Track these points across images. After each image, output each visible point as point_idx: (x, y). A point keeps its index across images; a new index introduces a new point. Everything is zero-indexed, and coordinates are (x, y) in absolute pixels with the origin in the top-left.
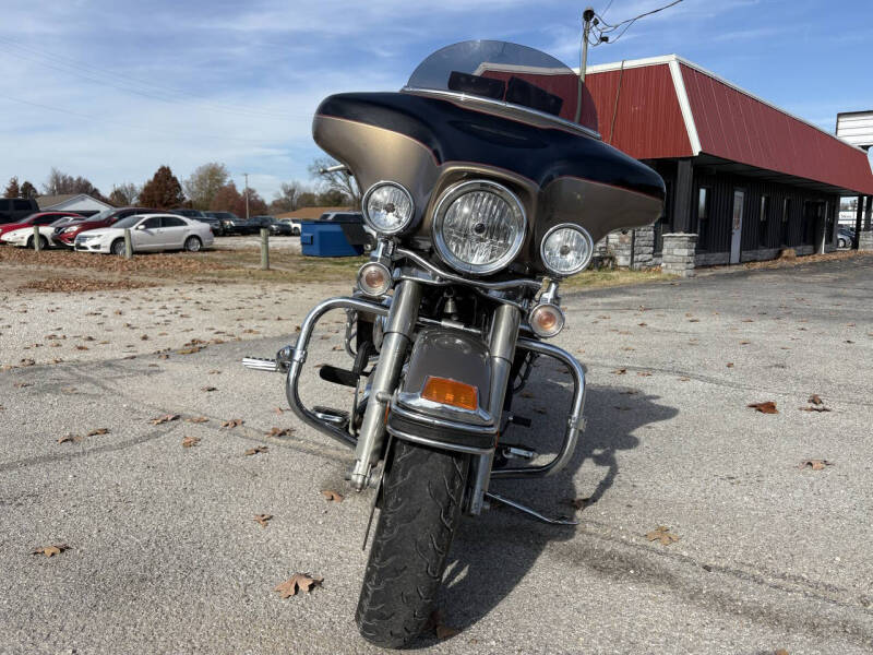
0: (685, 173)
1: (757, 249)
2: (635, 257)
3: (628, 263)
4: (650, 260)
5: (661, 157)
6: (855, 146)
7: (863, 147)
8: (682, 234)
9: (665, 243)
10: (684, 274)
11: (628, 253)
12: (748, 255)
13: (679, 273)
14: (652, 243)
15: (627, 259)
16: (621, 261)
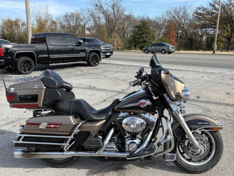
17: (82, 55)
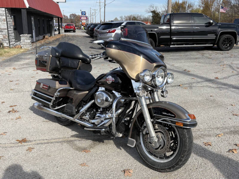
0: (24, 14)
1: (39, 36)
2: (10, 43)
3: (8, 45)
4: (14, 44)
5: (14, 7)
6: (56, 2)
7: (57, 2)
8: (27, 35)
9: (21, 38)
10: (30, 48)
11: (8, 42)
12: (37, 38)
13: (28, 48)
14: (14, 38)
15: (8, 44)
16: (5, 45)
17: (212, 37)
